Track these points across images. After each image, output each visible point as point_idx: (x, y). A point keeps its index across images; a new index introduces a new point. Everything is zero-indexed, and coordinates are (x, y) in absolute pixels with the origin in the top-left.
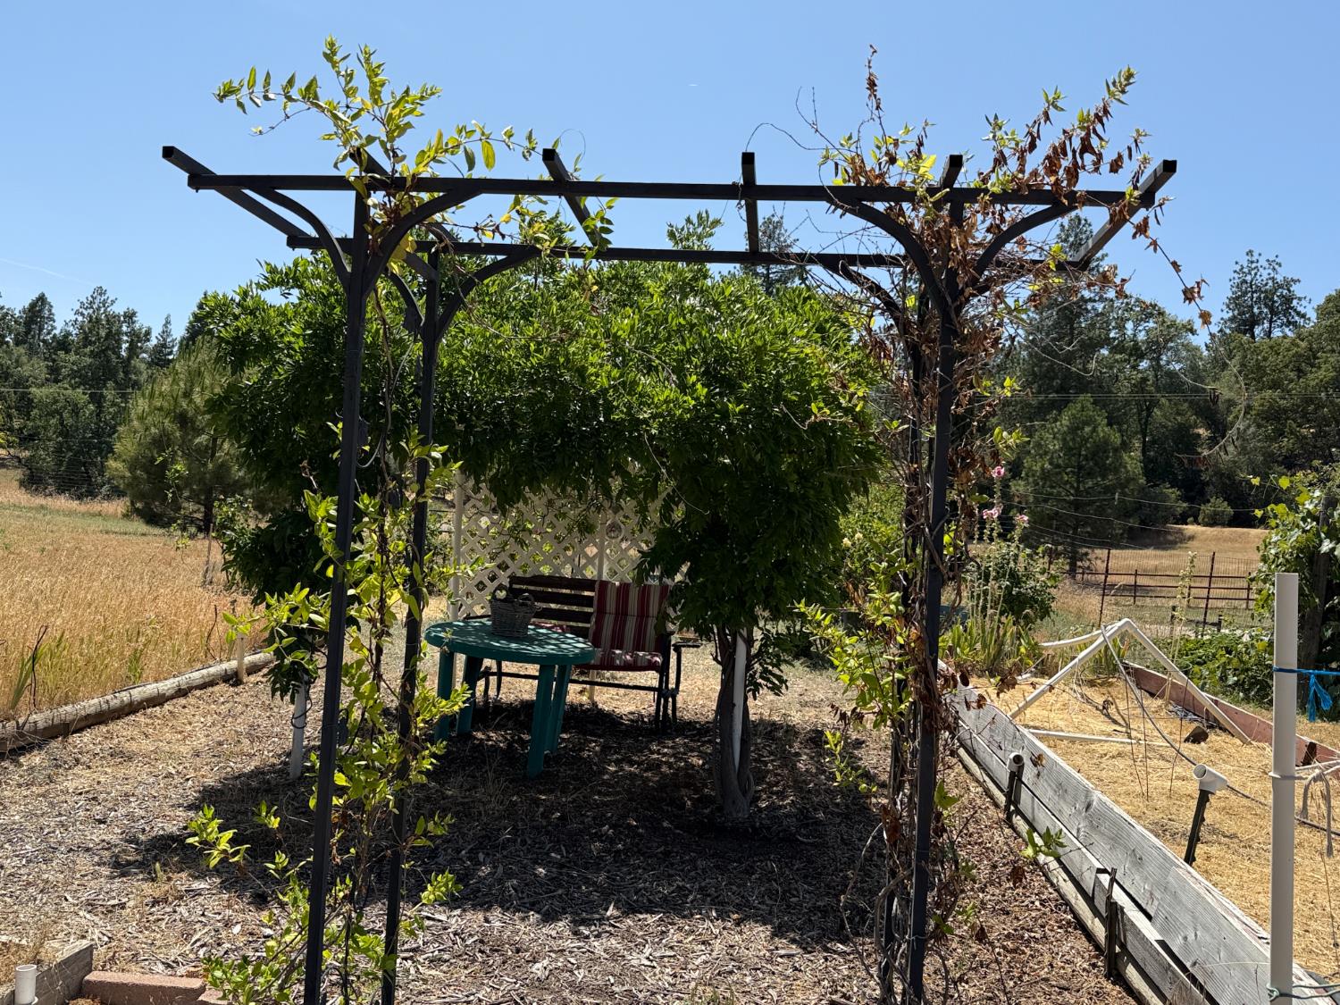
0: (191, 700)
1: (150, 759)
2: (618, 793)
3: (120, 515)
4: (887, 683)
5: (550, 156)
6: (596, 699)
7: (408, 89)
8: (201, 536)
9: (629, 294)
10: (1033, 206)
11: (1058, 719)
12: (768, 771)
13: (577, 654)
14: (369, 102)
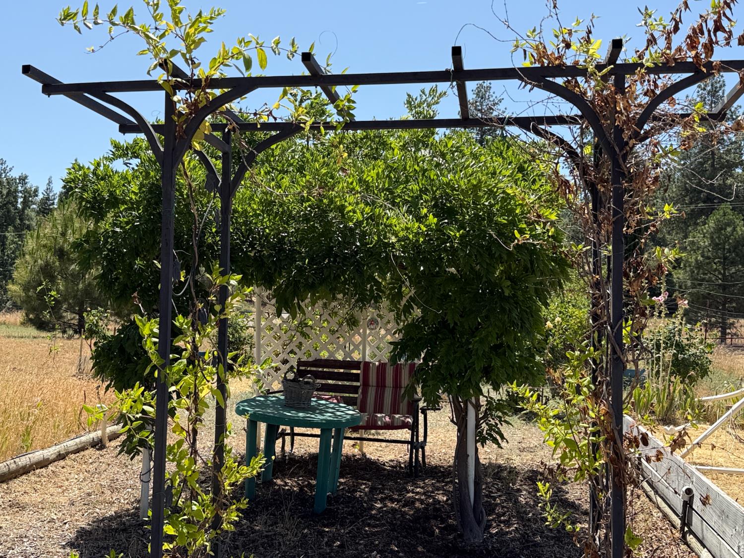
0: (68, 461)
1: (39, 508)
2: (383, 525)
3: (18, 323)
4: (584, 445)
5: (307, 58)
6: (365, 450)
7: (201, 12)
8: (77, 336)
9: (377, 149)
10: (680, 74)
11: (718, 456)
12: (497, 505)
13: (348, 420)
14: (172, 25)
